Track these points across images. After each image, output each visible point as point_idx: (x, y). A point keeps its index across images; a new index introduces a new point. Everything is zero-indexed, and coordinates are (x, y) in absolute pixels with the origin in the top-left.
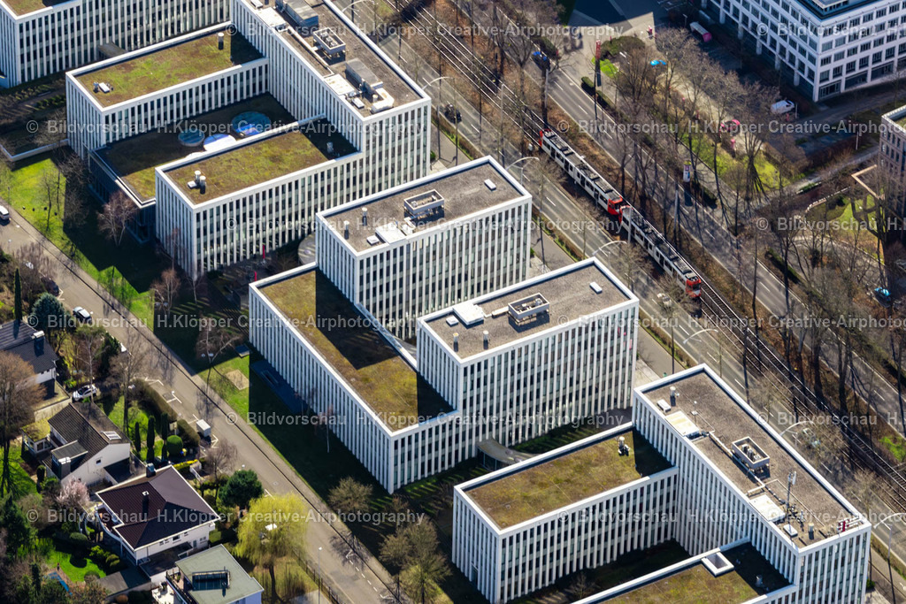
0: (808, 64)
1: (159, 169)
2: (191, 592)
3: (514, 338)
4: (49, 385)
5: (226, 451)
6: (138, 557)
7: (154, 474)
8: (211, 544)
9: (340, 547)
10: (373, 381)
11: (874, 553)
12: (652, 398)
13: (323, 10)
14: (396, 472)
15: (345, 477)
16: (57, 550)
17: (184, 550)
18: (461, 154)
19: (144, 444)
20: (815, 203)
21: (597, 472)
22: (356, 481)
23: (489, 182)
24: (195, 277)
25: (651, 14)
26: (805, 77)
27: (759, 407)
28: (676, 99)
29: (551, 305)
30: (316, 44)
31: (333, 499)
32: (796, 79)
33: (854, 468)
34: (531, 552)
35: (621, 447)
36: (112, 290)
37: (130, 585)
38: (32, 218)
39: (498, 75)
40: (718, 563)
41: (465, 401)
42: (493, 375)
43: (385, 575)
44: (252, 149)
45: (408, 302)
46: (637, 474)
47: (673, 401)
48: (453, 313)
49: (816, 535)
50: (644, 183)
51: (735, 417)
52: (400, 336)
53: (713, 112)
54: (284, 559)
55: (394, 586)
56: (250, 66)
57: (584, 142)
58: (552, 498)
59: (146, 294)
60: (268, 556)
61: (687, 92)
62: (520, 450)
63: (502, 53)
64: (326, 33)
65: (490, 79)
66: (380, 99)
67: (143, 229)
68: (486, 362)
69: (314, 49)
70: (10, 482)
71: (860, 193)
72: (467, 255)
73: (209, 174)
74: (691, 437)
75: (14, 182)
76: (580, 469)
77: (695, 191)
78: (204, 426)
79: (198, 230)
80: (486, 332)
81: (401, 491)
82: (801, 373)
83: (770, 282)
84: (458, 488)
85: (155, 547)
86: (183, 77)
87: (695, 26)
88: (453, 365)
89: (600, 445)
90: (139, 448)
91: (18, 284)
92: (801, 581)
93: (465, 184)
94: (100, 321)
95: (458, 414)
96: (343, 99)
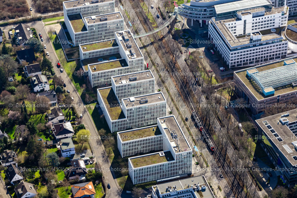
0: (229, 61)
1: (88, 65)
2: (61, 146)
3: (139, 105)
4: (55, 103)
6: (57, 138)
9: (98, 142)
10: (113, 110)
12: (160, 120)
13: (131, 38)
20: (220, 88)
21: (147, 133)
23: (148, 75)
25: (205, 47)
30: (127, 44)
31: (99, 132)
32: (227, 63)
35: (153, 129)
36: (76, 87)
37: (53, 143)
38: (67, 72)
40: (162, 154)
41: (127, 116)
42: (134, 112)
43: (104, 148)
44: (108, 63)
46: (154, 135)
47: (164, 121)
48: (129, 99)
49: (181, 151)
51: (175, 126)
55: (105, 151)
56: (115, 47)
60: (83, 141)
64: (129, 43)
66: (134, 56)
68: (132, 109)
69: (125, 45)
70: (41, 121)
71: (230, 87)
72: (141, 88)
74: (165, 129)
76: (143, 132)
77: (198, 83)
78: (82, 115)
79: (93, 78)
80: (134, 103)
81: (114, 133)
82: (203, 121)
84: (118, 133)
85: (60, 137)
86: (101, 48)
87: (211, 51)
88: (125, 109)
89: (149, 128)
90: (67, 118)
92: (176, 160)
93: (143, 74)
94: (71, 93)
95: (126, 119)
96: (127, 55)
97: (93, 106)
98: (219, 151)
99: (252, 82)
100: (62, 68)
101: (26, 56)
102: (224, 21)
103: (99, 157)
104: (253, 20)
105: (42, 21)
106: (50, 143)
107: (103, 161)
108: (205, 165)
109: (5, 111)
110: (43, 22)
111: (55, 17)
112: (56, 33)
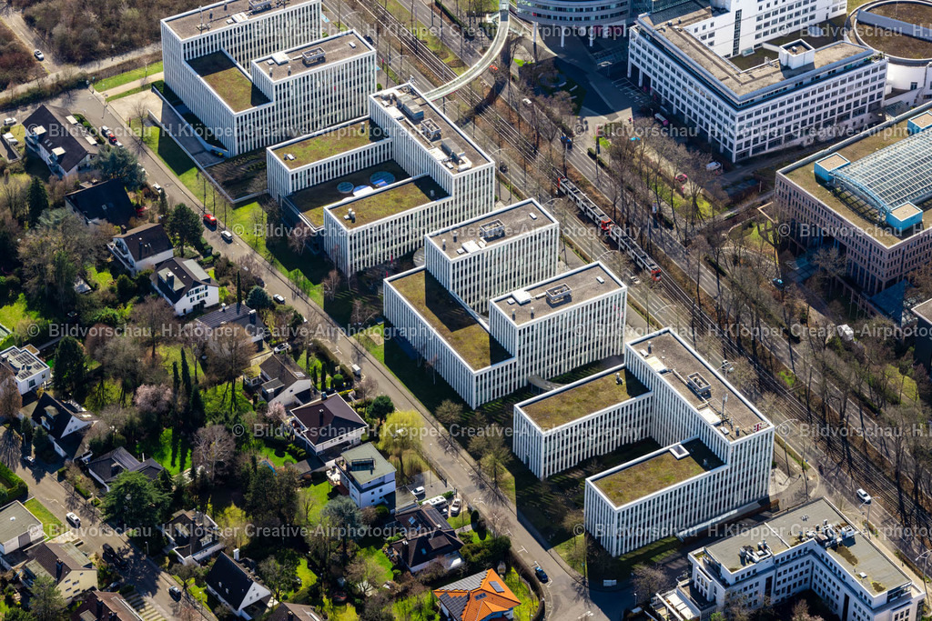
0: (729, 139)
1: (326, 207)
2: (351, 472)
3: (550, 311)
4: (259, 343)
5: (371, 384)
6: (317, 451)
7: (326, 398)
8: (363, 442)
9: (443, 443)
10: (462, 339)
11: (777, 445)
12: (637, 348)
13: (426, 108)
14: (477, 396)
15: (445, 399)
16: (266, 446)
17: (345, 446)
18: (514, 197)
19: (319, 380)
20: (735, 226)
21: (603, 395)
22: (452, 402)
23: (532, 214)
24: (349, 276)
25: (630, 109)
26: (727, 147)
27: (703, 354)
28: (647, 161)
29: (573, 291)
30: (422, 129)
31: (438, 413)
32: (722, 148)
33: (762, 391)
34: (563, 445)
35: (618, 380)
36: (298, 284)
37: (313, 468)
38: (246, 239)
39: (536, 147)
40: (679, 451)
41: (519, 351)
42: (537, 335)
43: (471, 460)
44: (383, 195)
45: (482, 290)
46: (628, 396)
47: (650, 350)
48: (511, 296)
49: (741, 433)
50: (628, 214)
51: (688, 360)
52: (478, 311)
53: (671, 170)
54: (409, 451)
55: (478, 467)
56: (381, 143)
57: (591, 189)
58: (576, 411)
59: (319, 286)
60: (399, 449)
61: (653, 157)
62: (554, 382)
63: (538, 133)
64: (428, 122)
65: (530, 151)
66: (463, 163)
67: (316, 245)
68: (533, 326)
69: (421, 132)
70: (236, 405)
71: (763, 219)
72: (519, 260)
73: (357, 211)
74: (661, 373)
75: (234, 216)
76: (592, 393)
77: (660, 219)
78: (357, 368)
79: (351, 246)
80: (532, 308)
81: (480, 408)
83: (707, 276)
84: (517, 406)
85: (328, 444)
86: (339, 150)
87: (657, 116)
88: (512, 328)
89: (604, 378)
90: (316, 382)
91: (239, 281)
92: (732, 462)
93: (517, 215)
94: (290, 302)
95: (515, 359)
96: (440, 163)
97: (377, 334)
98: (816, 415)
99: (843, 195)
100: (224, 229)
101: (104, 207)
102: (680, 22)
103: (469, 490)
104: (760, 8)
105: (91, 87)
106: (303, 468)
107: (486, 499)
108: (796, 466)
109: (107, 390)
110: (96, 93)
111: (126, 70)
112: (154, 123)
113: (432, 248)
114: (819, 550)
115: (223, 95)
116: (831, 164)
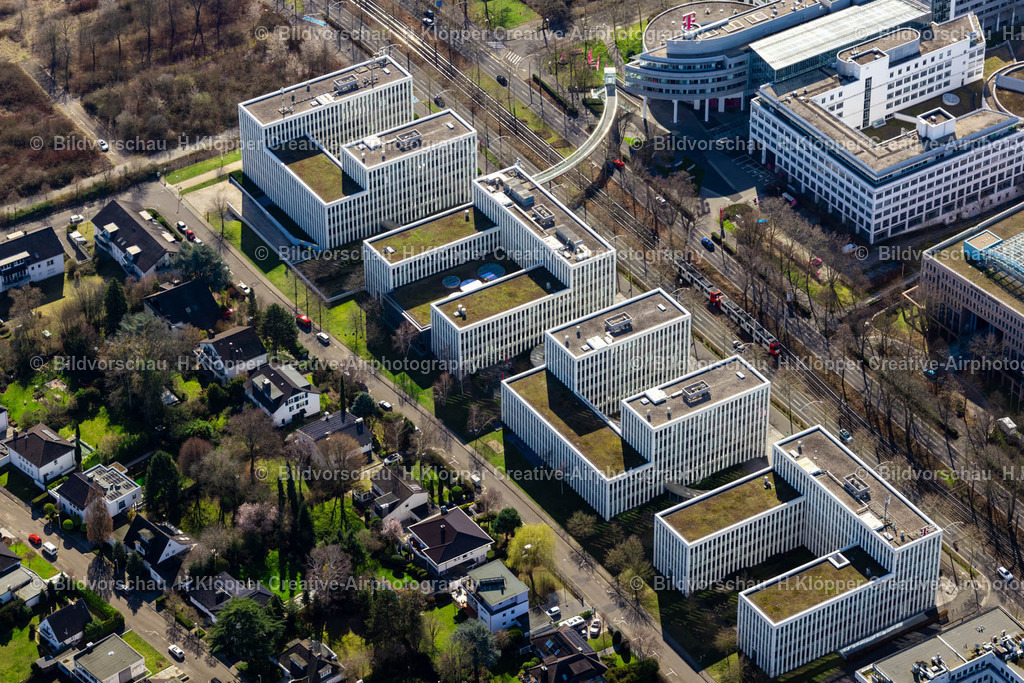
0: (866, 219)
1: (433, 304)
2: (480, 593)
3: (689, 411)
4: (368, 454)
5: (495, 496)
6: (440, 571)
7: (447, 513)
8: (488, 560)
9: (576, 559)
10: (592, 444)
11: (945, 554)
12: (786, 449)
13: (536, 192)
14: (611, 506)
15: (577, 510)
16: (383, 567)
17: (471, 565)
18: (634, 287)
19: (436, 492)
20: (878, 313)
21: (751, 501)
22: (584, 513)
23: (661, 306)
24: (460, 379)
25: (754, 188)
26: (864, 227)
27: (856, 452)
28: (779, 247)
29: (712, 388)
30: (534, 216)
31: (570, 526)
32: (857, 229)
33: (921, 493)
34: (710, 557)
35: (766, 484)
36: (405, 388)
37: (436, 588)
38: (345, 341)
39: (655, 233)
40: (839, 560)
41: (656, 456)
42: (674, 437)
43: (608, 576)
44: (495, 289)
45: (609, 389)
46: (778, 502)
47: (800, 450)
48: (645, 396)
49: (906, 538)
50: (761, 304)
51: (843, 460)
52: (605, 412)
53: (805, 255)
54: (538, 568)
55: (616, 584)
56: (488, 232)
57: (718, 277)
58: (722, 520)
59: (429, 390)
60: (529, 566)
61: (784, 240)
62: (693, 488)
63: (656, 218)
64: (540, 208)
65: (650, 238)
66: (581, 251)
67: (423, 346)
68: (670, 428)
69: (533, 219)
70: (347, 522)
71: (907, 305)
72: (649, 356)
73: (467, 307)
74: (815, 475)
75: (330, 317)
76: (739, 499)
77: (795, 307)
78: (477, 479)
79: (463, 345)
80: (669, 408)
81: (614, 519)
82: (879, 429)
83: (852, 366)
84: (658, 515)
85: (451, 563)
86: (444, 241)
87: (785, 195)
88: (648, 431)
89: (751, 482)
90: (433, 496)
91: (342, 387)
92: (897, 570)
93: (645, 307)
94: (397, 409)
95: (652, 465)
96: (556, 252)
97: (495, 442)
98: (982, 516)
99: (997, 276)
100: (320, 331)
101: (188, 310)
102: (806, 93)
103: (608, 609)
104: (892, 75)
105: (162, 179)
107: (627, 618)
108: (964, 573)
109: (204, 510)
110: (168, 185)
111: (200, 160)
112: (235, 217)
113: (553, 345)
114: (998, 663)
115: (311, 184)
116: (982, 242)
